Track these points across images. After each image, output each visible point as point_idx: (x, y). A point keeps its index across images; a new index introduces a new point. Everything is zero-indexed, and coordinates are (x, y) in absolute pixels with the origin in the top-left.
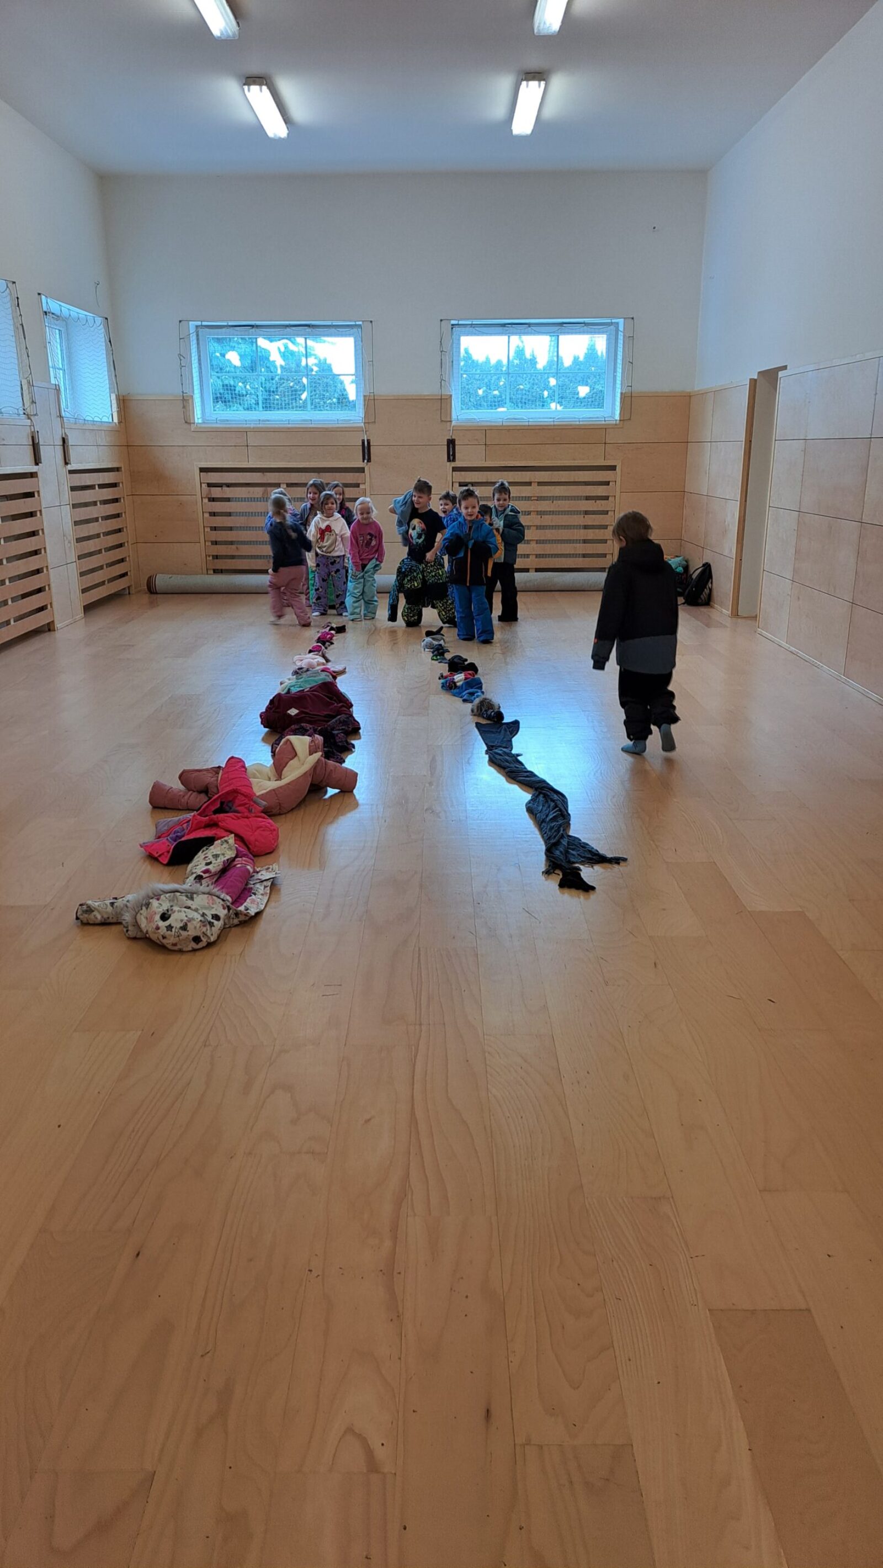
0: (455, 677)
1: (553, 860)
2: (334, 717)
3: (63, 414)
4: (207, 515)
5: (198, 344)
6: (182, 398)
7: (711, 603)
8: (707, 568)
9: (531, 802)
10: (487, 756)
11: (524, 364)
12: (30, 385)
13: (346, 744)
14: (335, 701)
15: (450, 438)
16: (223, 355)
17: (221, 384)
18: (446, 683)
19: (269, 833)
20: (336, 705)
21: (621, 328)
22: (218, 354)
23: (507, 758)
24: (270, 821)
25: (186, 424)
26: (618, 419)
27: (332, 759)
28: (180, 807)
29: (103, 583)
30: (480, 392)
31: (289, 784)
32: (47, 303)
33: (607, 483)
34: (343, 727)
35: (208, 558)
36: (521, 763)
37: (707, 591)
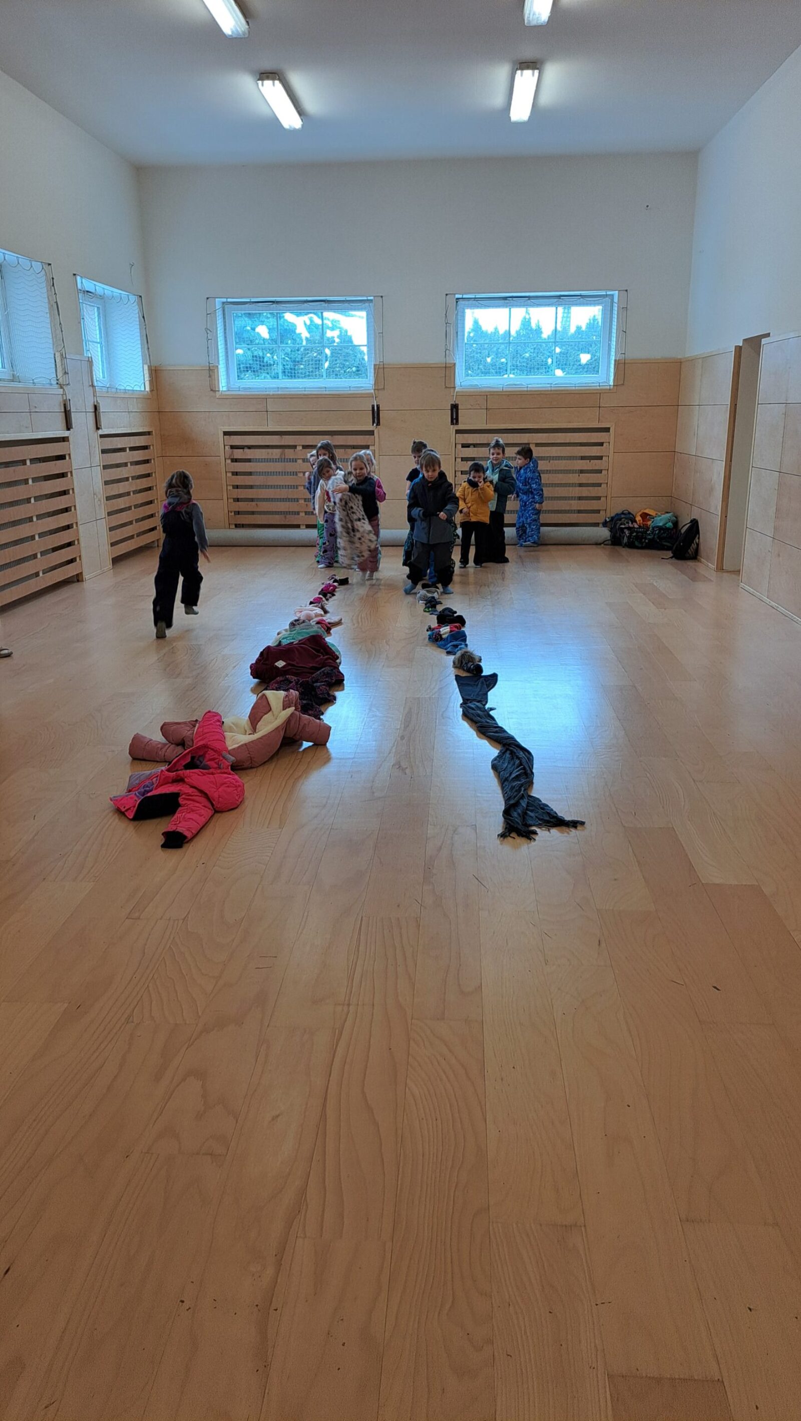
0: (441, 630)
1: (510, 822)
2: (318, 669)
3: (95, 384)
4: (229, 475)
5: (224, 318)
6: (208, 368)
7: (698, 557)
8: (695, 524)
9: (498, 759)
10: (461, 710)
11: (529, 331)
12: (63, 357)
13: (327, 696)
14: (322, 653)
15: (453, 403)
16: (253, 329)
17: (251, 355)
18: (433, 635)
19: (232, 789)
20: (322, 657)
21: (616, 300)
22: (249, 328)
23: (479, 712)
24: (236, 777)
25: (212, 392)
26: (612, 384)
27: (310, 712)
28: (158, 760)
29: (132, 537)
30: (489, 360)
31: (261, 738)
32: (82, 282)
33: (601, 444)
34: (327, 679)
35: (230, 514)
36: (493, 718)
37: (694, 546)
